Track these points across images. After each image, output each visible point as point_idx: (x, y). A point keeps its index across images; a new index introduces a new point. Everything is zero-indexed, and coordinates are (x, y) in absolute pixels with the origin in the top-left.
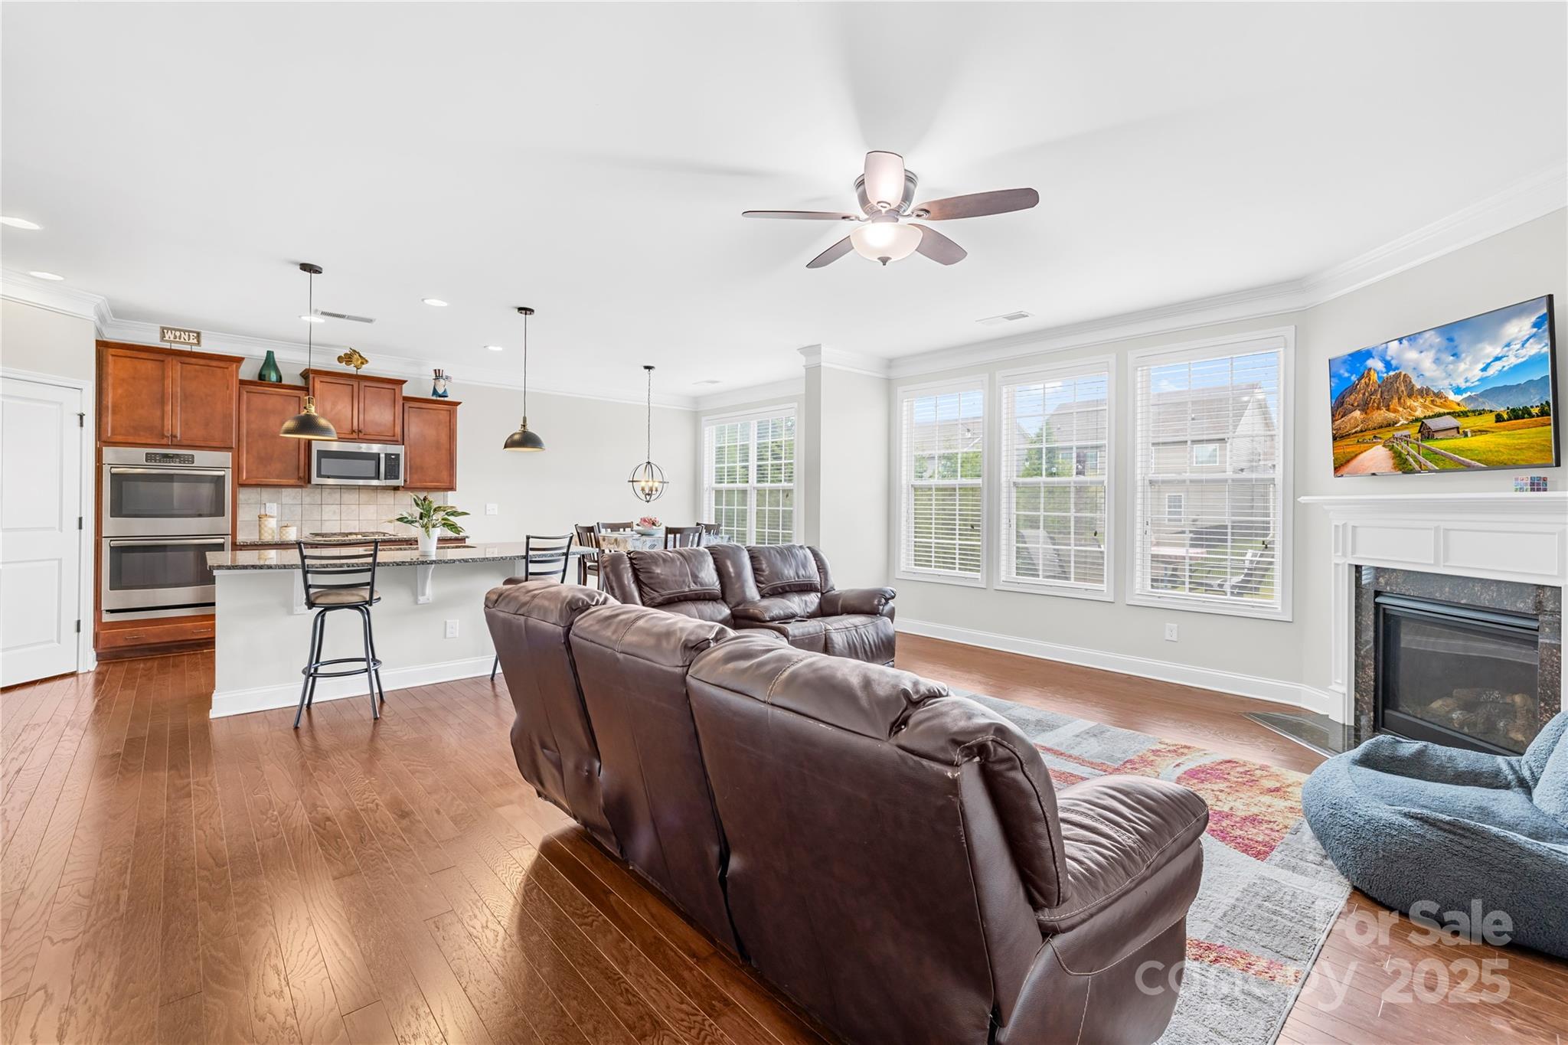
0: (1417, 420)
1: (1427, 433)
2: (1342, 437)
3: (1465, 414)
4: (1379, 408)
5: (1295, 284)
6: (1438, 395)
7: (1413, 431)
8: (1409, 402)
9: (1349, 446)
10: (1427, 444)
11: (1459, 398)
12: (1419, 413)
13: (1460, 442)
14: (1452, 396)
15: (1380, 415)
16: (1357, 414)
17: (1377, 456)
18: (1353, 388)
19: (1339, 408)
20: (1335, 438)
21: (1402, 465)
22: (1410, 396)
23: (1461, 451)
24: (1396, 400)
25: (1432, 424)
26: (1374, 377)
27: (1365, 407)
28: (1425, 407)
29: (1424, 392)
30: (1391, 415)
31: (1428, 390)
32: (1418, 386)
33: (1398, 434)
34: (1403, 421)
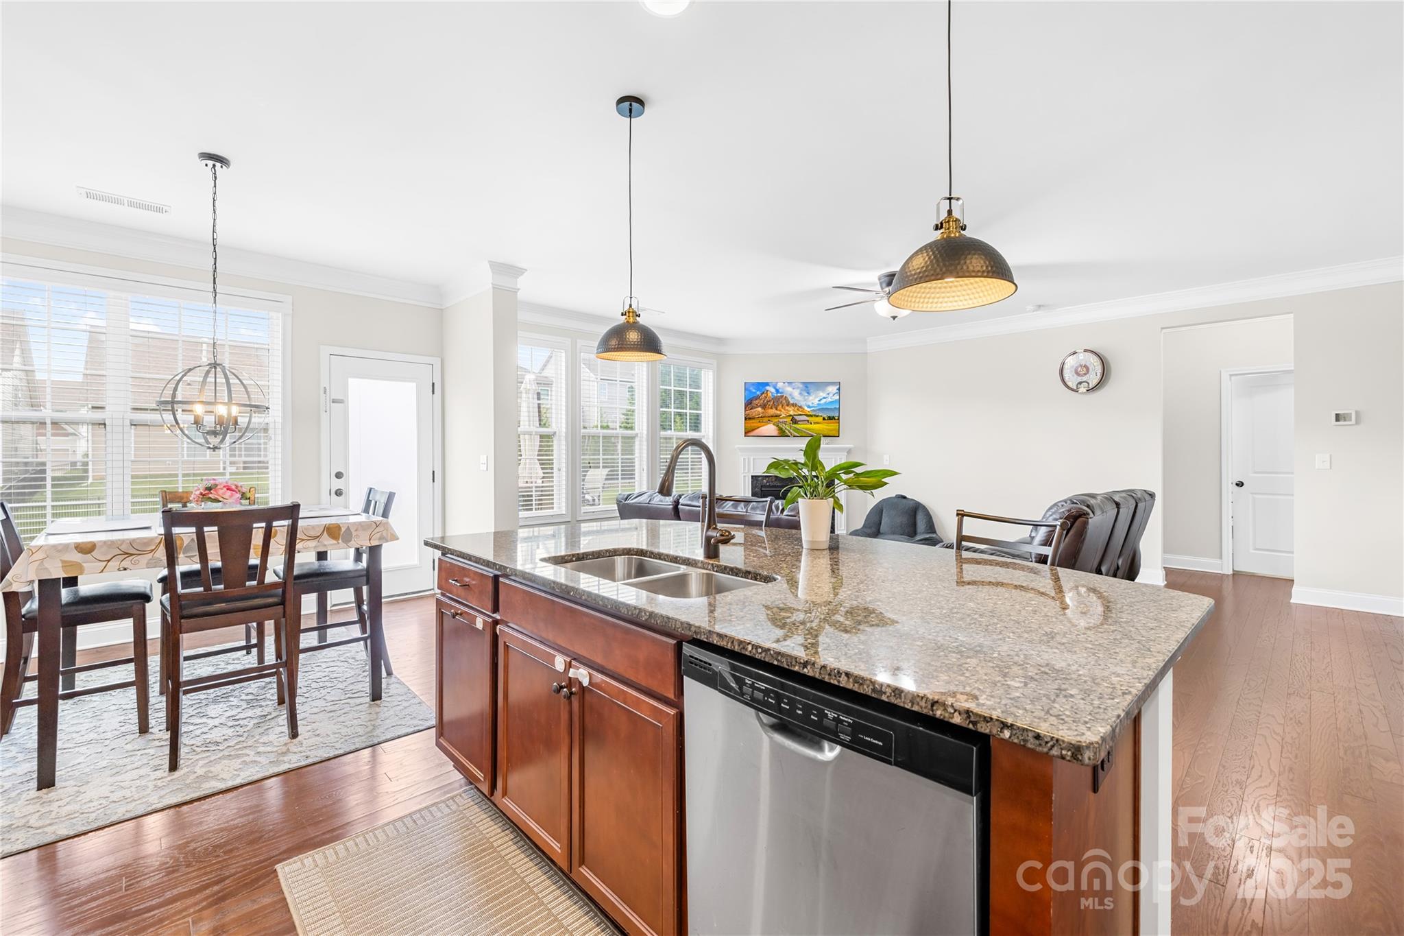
0: (790, 415)
1: (794, 421)
2: (750, 419)
3: (811, 416)
4: (771, 408)
5: (720, 341)
6: (800, 407)
7: (789, 420)
8: (787, 408)
9: (754, 423)
10: (795, 426)
11: (809, 410)
12: (791, 413)
13: (809, 426)
14: (806, 408)
15: (773, 411)
16: (759, 409)
17: (770, 429)
18: (758, 398)
19: (749, 404)
20: (746, 419)
21: (782, 434)
22: (788, 405)
23: (809, 430)
24: (780, 406)
25: (798, 418)
26: (770, 394)
27: (764, 407)
28: (794, 410)
29: (794, 405)
30: (778, 412)
31: (796, 405)
32: (791, 402)
33: (781, 420)
34: (783, 415)
